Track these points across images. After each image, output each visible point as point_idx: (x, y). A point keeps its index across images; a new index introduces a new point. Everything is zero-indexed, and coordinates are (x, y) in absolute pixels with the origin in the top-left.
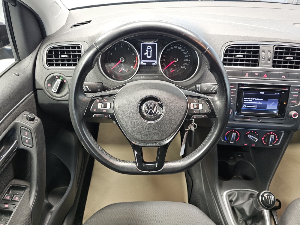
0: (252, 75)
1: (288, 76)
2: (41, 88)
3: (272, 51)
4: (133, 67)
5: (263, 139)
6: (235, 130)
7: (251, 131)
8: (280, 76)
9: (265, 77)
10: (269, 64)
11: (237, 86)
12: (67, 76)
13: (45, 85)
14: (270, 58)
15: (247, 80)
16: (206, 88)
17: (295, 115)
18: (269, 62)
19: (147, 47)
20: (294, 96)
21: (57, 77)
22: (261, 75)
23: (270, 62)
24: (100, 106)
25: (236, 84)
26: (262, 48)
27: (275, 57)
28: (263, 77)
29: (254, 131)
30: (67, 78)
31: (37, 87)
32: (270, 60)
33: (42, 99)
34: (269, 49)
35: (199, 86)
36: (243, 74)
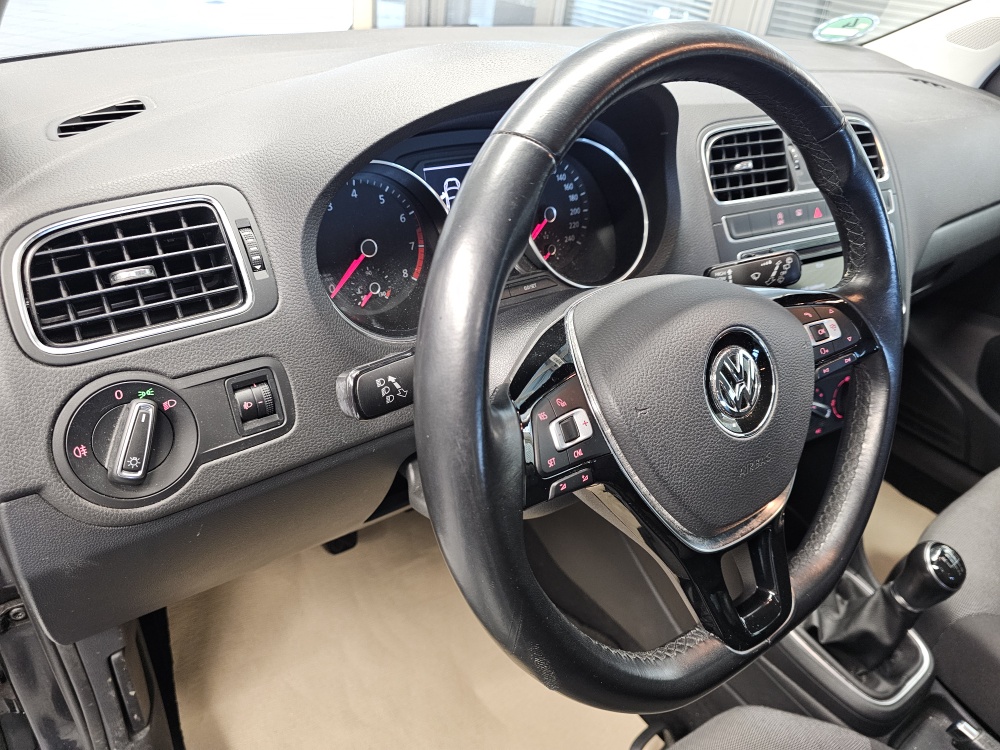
0: (791, 216)
2: (28, 484)
4: (411, 273)
9: (818, 218)
12: (180, 372)
13: (52, 459)
15: (784, 234)
16: (757, 275)
19: (446, 183)
21: (119, 395)
22: (808, 212)
24: (558, 436)
28: (813, 217)
30: (178, 385)
35: (727, 275)
36: (772, 220)
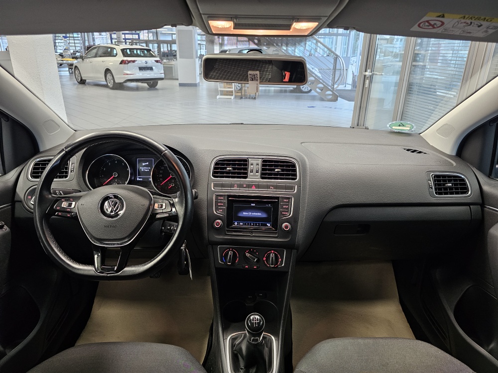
0: (240, 186)
1: (276, 187)
2: (20, 200)
3: (260, 164)
5: (265, 259)
6: (232, 248)
7: (250, 249)
8: (268, 187)
9: (254, 188)
10: (257, 176)
11: (226, 197)
13: (24, 197)
14: (258, 171)
15: (236, 191)
17: (286, 227)
18: (257, 174)
20: (284, 207)
22: (249, 186)
23: (259, 174)
24: (64, 205)
25: (225, 195)
26: (251, 161)
27: (263, 170)
28: (251, 188)
29: (253, 249)
31: (16, 199)
32: (258, 172)
33: (19, 213)
34: (257, 162)
36: (232, 186)
